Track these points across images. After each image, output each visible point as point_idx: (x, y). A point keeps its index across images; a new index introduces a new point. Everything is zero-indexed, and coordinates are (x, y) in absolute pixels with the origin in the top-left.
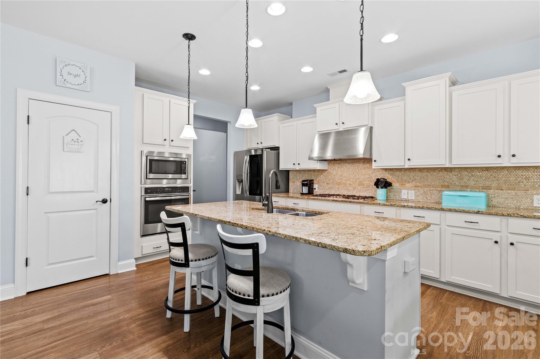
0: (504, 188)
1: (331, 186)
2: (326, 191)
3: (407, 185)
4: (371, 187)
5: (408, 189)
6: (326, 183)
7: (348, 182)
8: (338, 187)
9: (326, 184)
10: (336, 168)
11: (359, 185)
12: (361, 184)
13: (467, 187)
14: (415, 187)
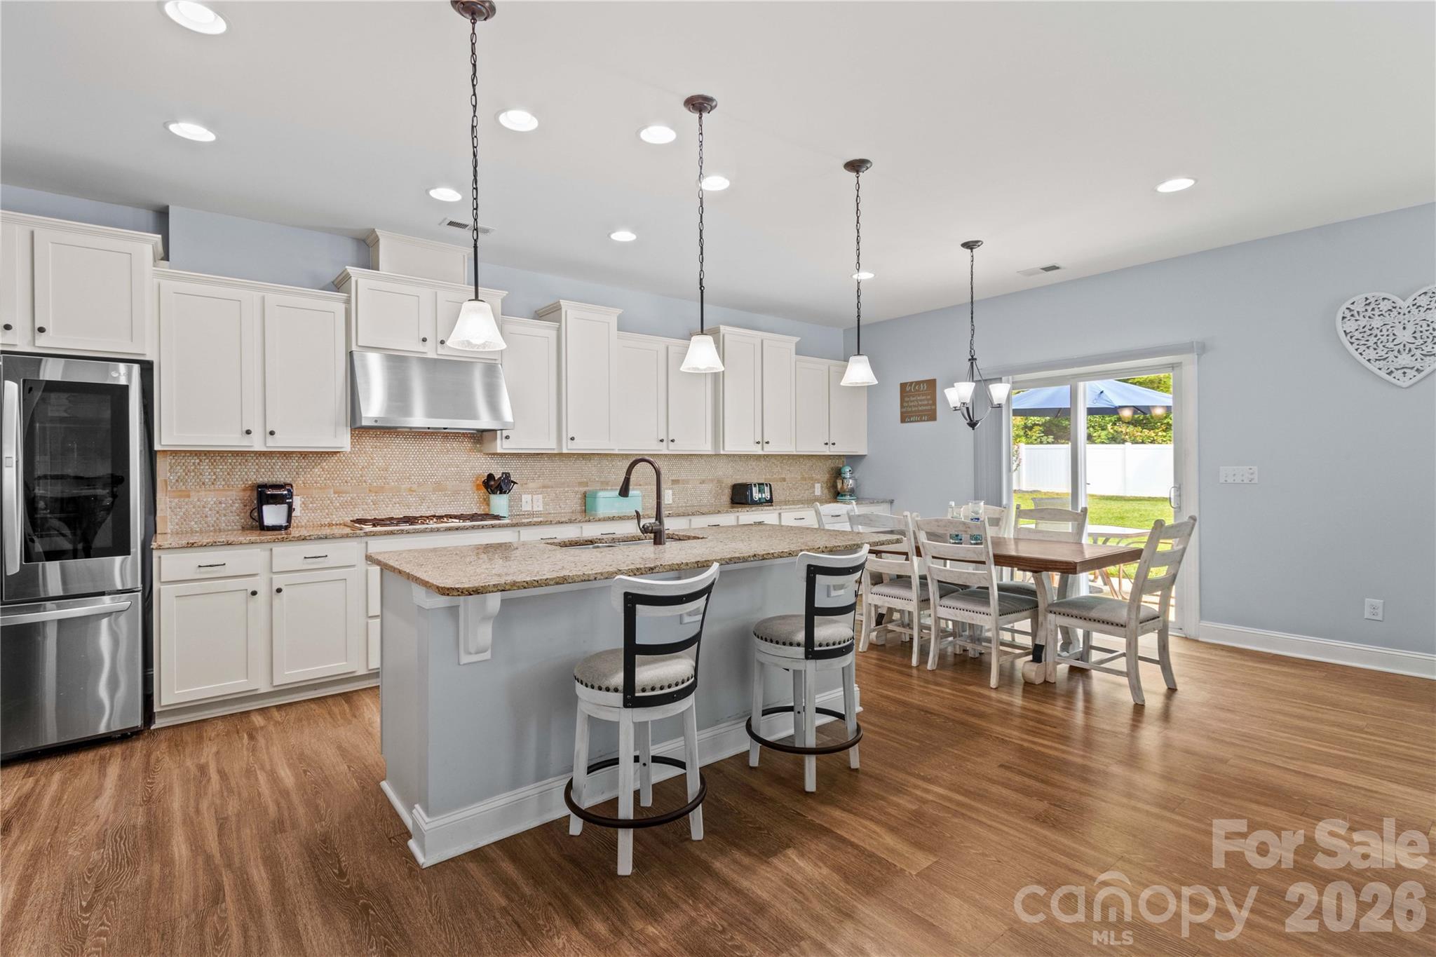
0: (641, 483)
1: (352, 499)
2: (332, 515)
3: (531, 485)
4: (461, 492)
5: (532, 493)
6: (332, 490)
7: (405, 486)
8: (375, 498)
9: (335, 493)
10: (369, 449)
11: (434, 490)
12: (438, 487)
13: (608, 483)
14: (544, 487)
